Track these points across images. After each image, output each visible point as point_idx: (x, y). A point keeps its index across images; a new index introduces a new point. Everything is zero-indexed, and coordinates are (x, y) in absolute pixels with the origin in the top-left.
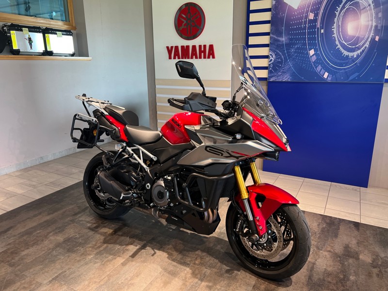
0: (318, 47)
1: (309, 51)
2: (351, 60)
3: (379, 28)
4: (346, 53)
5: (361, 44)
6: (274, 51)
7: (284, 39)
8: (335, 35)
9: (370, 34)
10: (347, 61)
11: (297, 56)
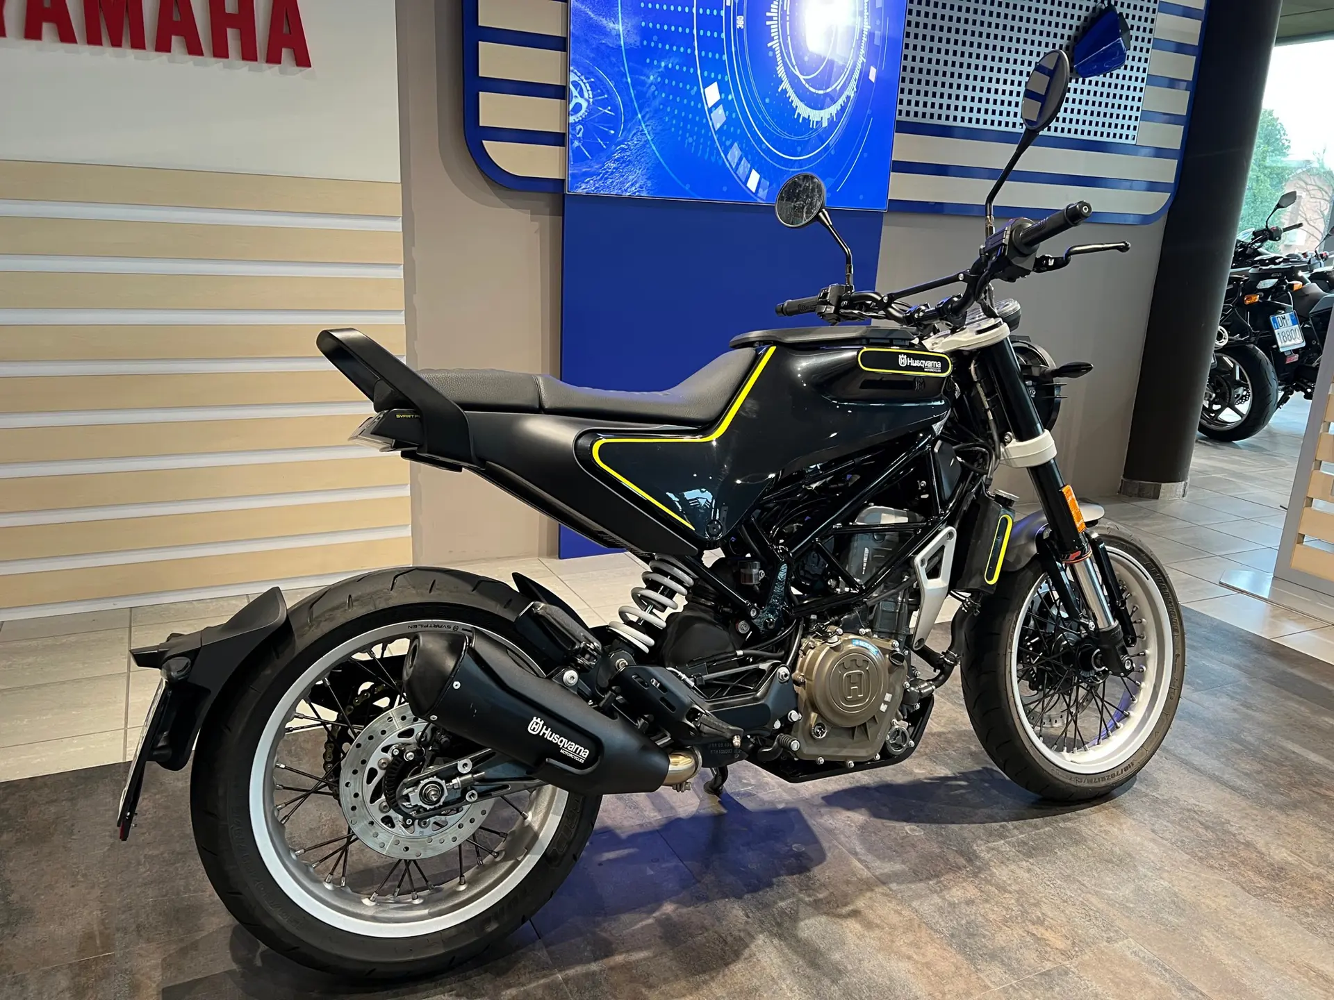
0: (728, 78)
1: (704, 88)
2: (814, 135)
3: (877, 42)
4: (803, 110)
5: (837, 85)
6: (588, 73)
7: (620, 27)
8: (774, 44)
9: (858, 56)
10: (805, 137)
11: (665, 102)
